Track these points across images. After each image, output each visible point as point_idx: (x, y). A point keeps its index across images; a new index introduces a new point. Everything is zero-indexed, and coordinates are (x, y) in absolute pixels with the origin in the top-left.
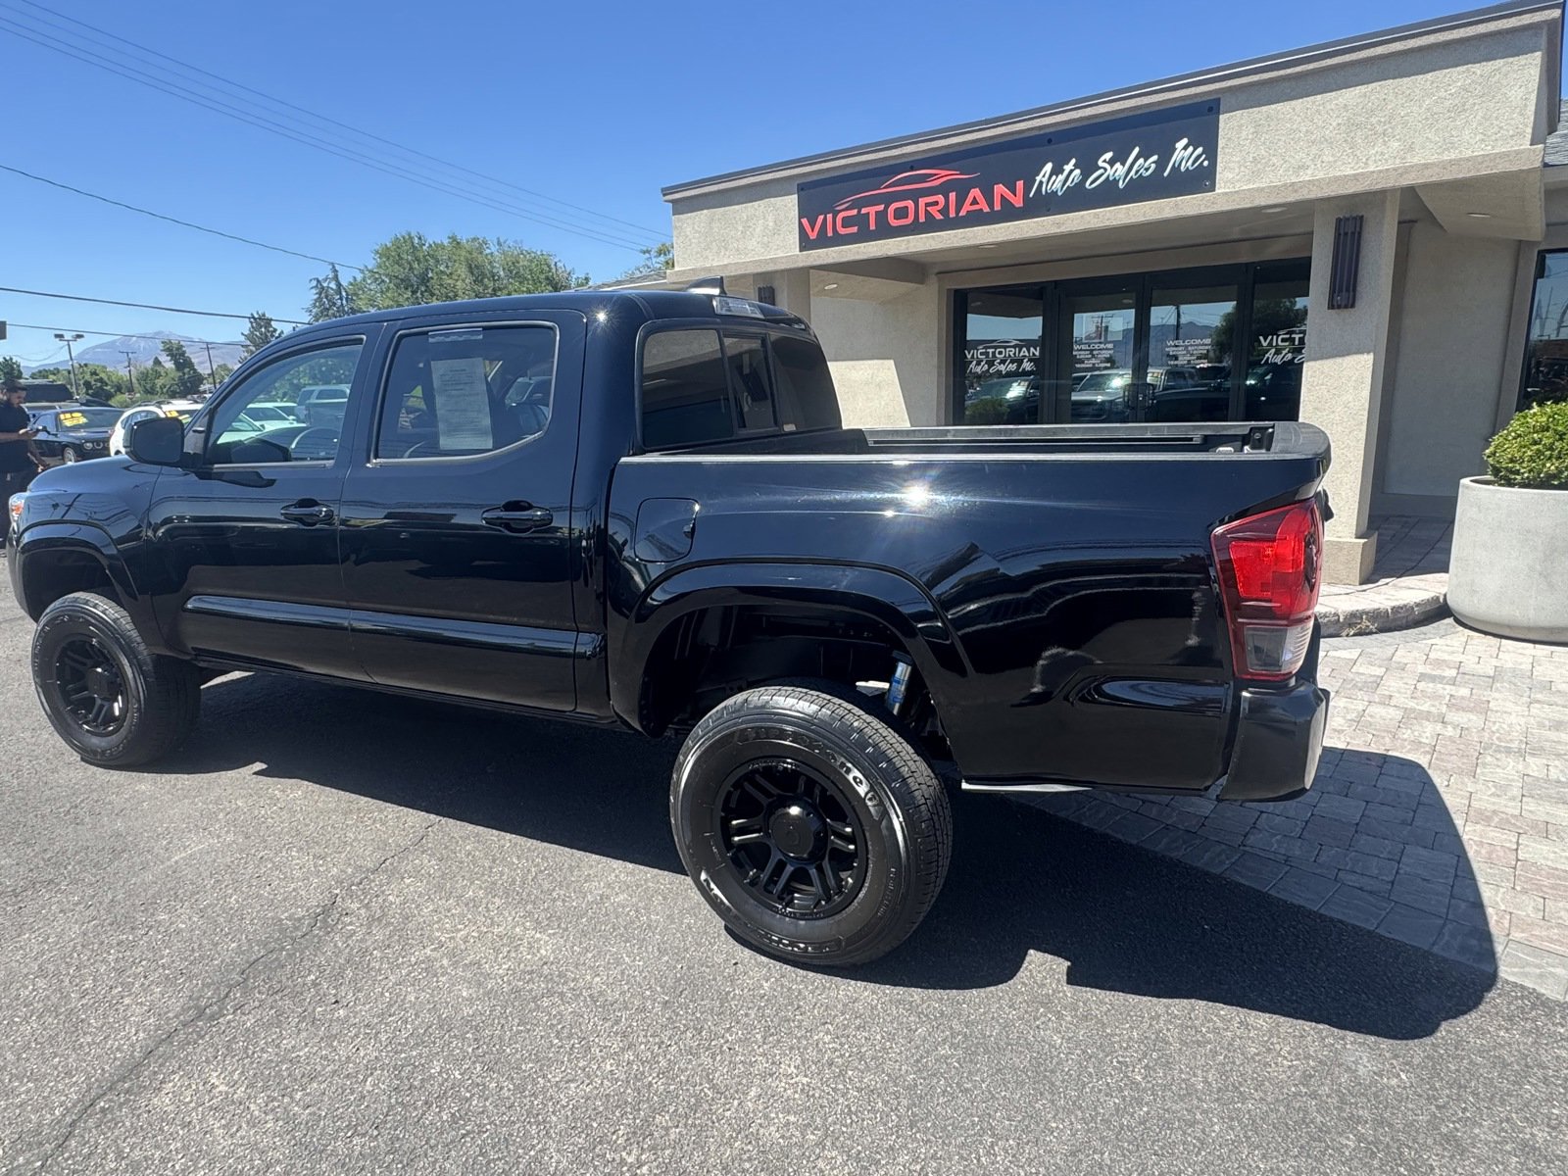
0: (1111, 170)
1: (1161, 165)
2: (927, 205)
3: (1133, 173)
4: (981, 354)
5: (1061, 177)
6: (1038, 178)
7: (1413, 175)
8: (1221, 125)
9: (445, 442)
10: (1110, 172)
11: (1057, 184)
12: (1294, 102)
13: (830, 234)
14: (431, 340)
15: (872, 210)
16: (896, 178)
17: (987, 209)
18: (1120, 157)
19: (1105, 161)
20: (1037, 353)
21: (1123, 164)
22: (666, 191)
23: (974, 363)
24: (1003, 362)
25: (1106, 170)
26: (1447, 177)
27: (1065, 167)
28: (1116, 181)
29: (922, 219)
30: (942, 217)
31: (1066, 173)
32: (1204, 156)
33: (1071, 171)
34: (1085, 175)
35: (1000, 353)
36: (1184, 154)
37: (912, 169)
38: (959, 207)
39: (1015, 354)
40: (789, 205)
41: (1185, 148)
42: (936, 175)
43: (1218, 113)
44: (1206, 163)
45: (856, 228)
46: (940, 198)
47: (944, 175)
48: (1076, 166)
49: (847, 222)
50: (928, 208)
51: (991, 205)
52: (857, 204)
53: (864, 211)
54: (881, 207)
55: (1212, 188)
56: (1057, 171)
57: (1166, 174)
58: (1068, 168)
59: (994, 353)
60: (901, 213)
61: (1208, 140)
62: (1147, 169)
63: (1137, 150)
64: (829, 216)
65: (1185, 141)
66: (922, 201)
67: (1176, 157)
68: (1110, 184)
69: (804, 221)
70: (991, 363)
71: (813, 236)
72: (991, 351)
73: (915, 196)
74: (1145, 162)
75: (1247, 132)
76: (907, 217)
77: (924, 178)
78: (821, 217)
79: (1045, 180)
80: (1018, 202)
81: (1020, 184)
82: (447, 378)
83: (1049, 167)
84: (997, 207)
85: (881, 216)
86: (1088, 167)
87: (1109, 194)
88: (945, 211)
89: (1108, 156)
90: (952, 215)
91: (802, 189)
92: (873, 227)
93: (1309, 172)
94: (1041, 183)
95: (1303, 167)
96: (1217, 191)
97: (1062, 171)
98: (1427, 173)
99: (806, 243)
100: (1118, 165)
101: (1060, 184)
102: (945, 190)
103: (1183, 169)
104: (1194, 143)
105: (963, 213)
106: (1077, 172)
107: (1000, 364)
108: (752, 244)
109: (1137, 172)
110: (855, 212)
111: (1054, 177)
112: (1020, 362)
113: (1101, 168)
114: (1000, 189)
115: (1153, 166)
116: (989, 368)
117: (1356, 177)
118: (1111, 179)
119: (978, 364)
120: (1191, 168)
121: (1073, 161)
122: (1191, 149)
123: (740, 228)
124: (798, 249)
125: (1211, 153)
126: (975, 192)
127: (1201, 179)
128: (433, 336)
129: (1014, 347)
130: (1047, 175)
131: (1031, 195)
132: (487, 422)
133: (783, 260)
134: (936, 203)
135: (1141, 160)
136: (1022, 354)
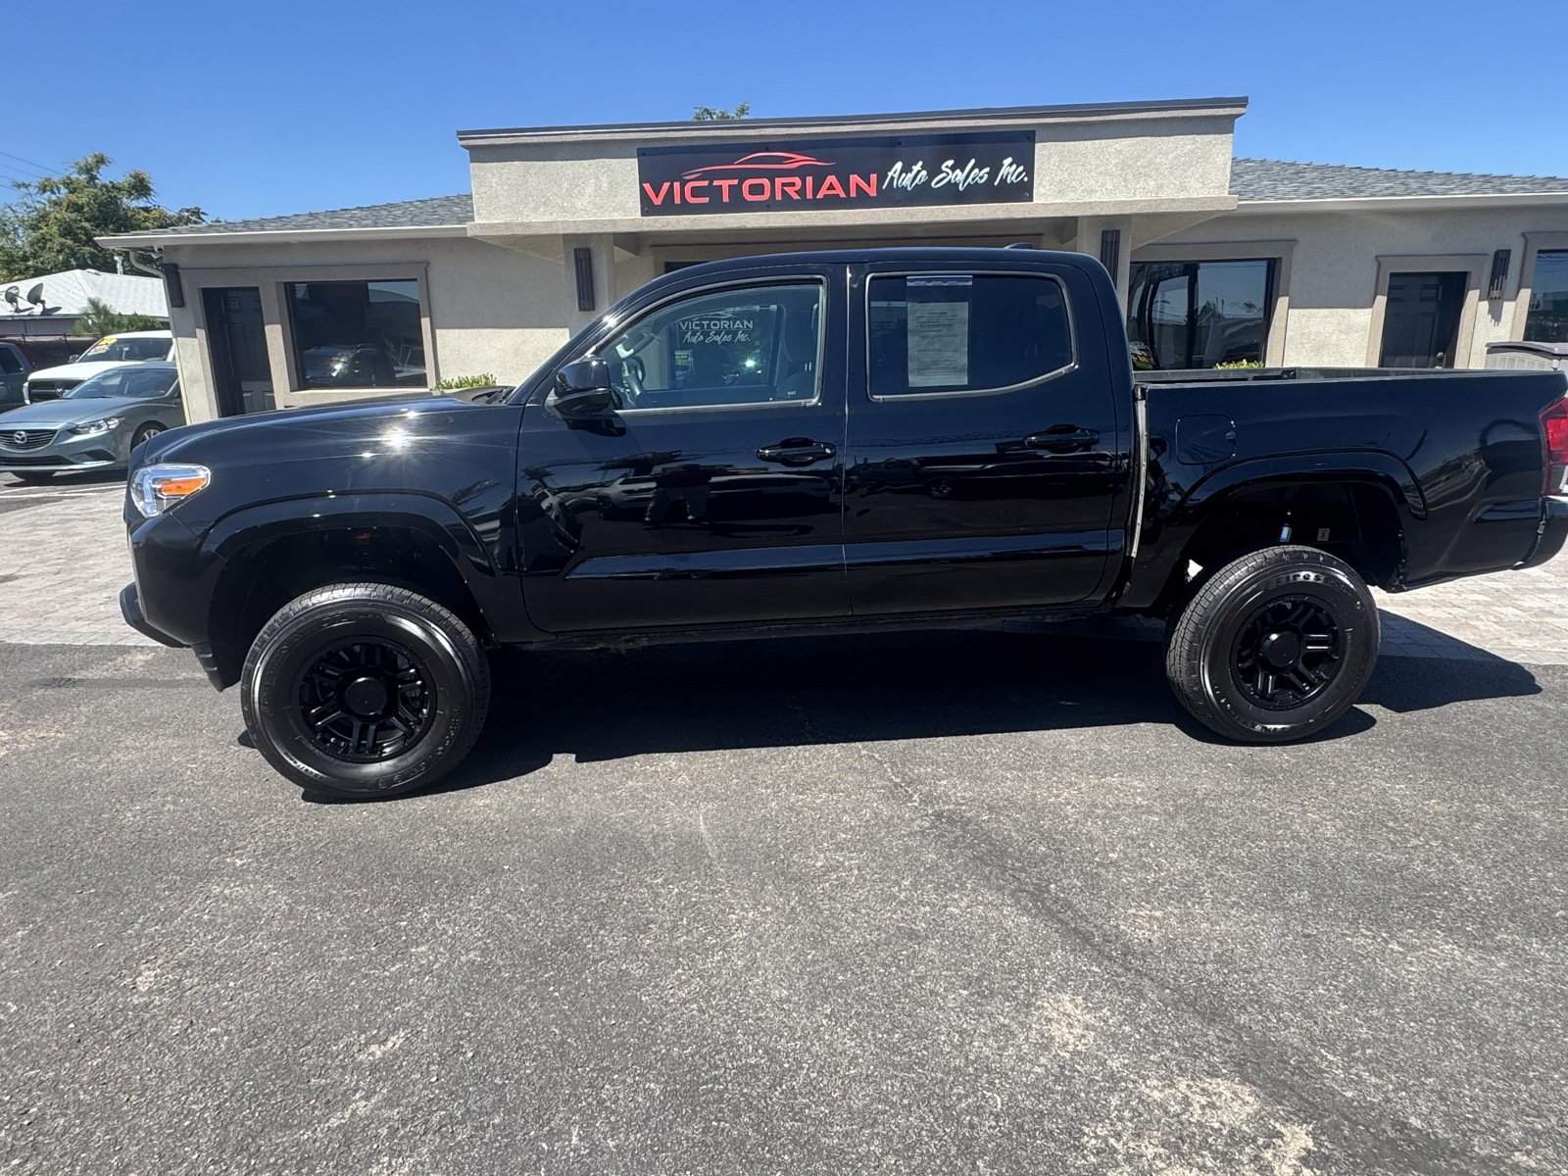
0: (951, 174)
1: (993, 175)
2: (783, 185)
3: (970, 179)
4: (696, 325)
5: (910, 176)
6: (890, 174)
7: (1166, 206)
8: (1037, 151)
9: (914, 380)
10: (952, 176)
11: (906, 181)
12: (1086, 143)
13: (677, 201)
14: (909, 284)
15: (725, 184)
16: (750, 157)
17: (843, 195)
18: (960, 165)
19: (947, 167)
20: (751, 326)
21: (962, 171)
22: (463, 135)
23: (690, 333)
24: (718, 333)
25: (948, 174)
26: (1185, 209)
27: (914, 167)
28: (956, 184)
29: (779, 197)
30: (799, 198)
31: (914, 173)
32: (1024, 174)
33: (919, 172)
34: (931, 176)
35: (715, 325)
36: (1009, 170)
37: (767, 150)
38: (816, 191)
39: (729, 326)
40: (628, 169)
41: (1011, 165)
42: (792, 158)
43: (1034, 142)
44: (1026, 179)
45: (708, 199)
46: (797, 180)
47: (800, 160)
48: (923, 167)
49: (696, 192)
50: (785, 188)
51: (847, 190)
52: (710, 176)
53: (715, 183)
54: (736, 182)
55: (1031, 199)
56: (906, 169)
57: (996, 183)
58: (916, 168)
59: (709, 325)
60: (757, 189)
61: (1027, 162)
62: (981, 178)
63: (973, 161)
64: (677, 185)
65: (1010, 160)
66: (778, 181)
67: (1003, 171)
68: (952, 186)
69: (647, 186)
70: (706, 335)
71: (658, 202)
72: (705, 323)
73: (772, 176)
74: (980, 171)
75: (1055, 159)
76: (763, 194)
77: (781, 160)
78: (666, 185)
79: (896, 176)
80: (872, 192)
81: (873, 177)
82: (924, 320)
83: (899, 166)
84: (853, 194)
85: (735, 191)
86: (934, 170)
87: (952, 195)
88: (802, 192)
89: (950, 163)
90: (809, 196)
91: (644, 154)
92: (726, 199)
93: (1098, 195)
94: (893, 178)
95: (1093, 191)
96: (1035, 201)
97: (911, 171)
98: (1174, 205)
99: (648, 208)
100: (958, 171)
101: (909, 183)
102: (801, 172)
103: (1009, 181)
104: (1017, 162)
105: (820, 196)
106: (924, 173)
107: (715, 335)
108: (581, 203)
109: (973, 179)
110: (706, 183)
111: (904, 175)
112: (735, 333)
113: (943, 172)
114: (854, 179)
115: (986, 176)
116: (705, 339)
117: (1130, 203)
118: (953, 181)
119: (693, 334)
120: (1015, 181)
121: (920, 163)
122: (1014, 166)
123: (565, 185)
124: (639, 213)
125: (1030, 171)
126: (831, 179)
127: (1022, 191)
128: (912, 281)
129: (729, 319)
130: (898, 172)
131: (884, 187)
132: (964, 360)
133: (625, 223)
134: (793, 184)
135: (976, 170)
136: (736, 326)
